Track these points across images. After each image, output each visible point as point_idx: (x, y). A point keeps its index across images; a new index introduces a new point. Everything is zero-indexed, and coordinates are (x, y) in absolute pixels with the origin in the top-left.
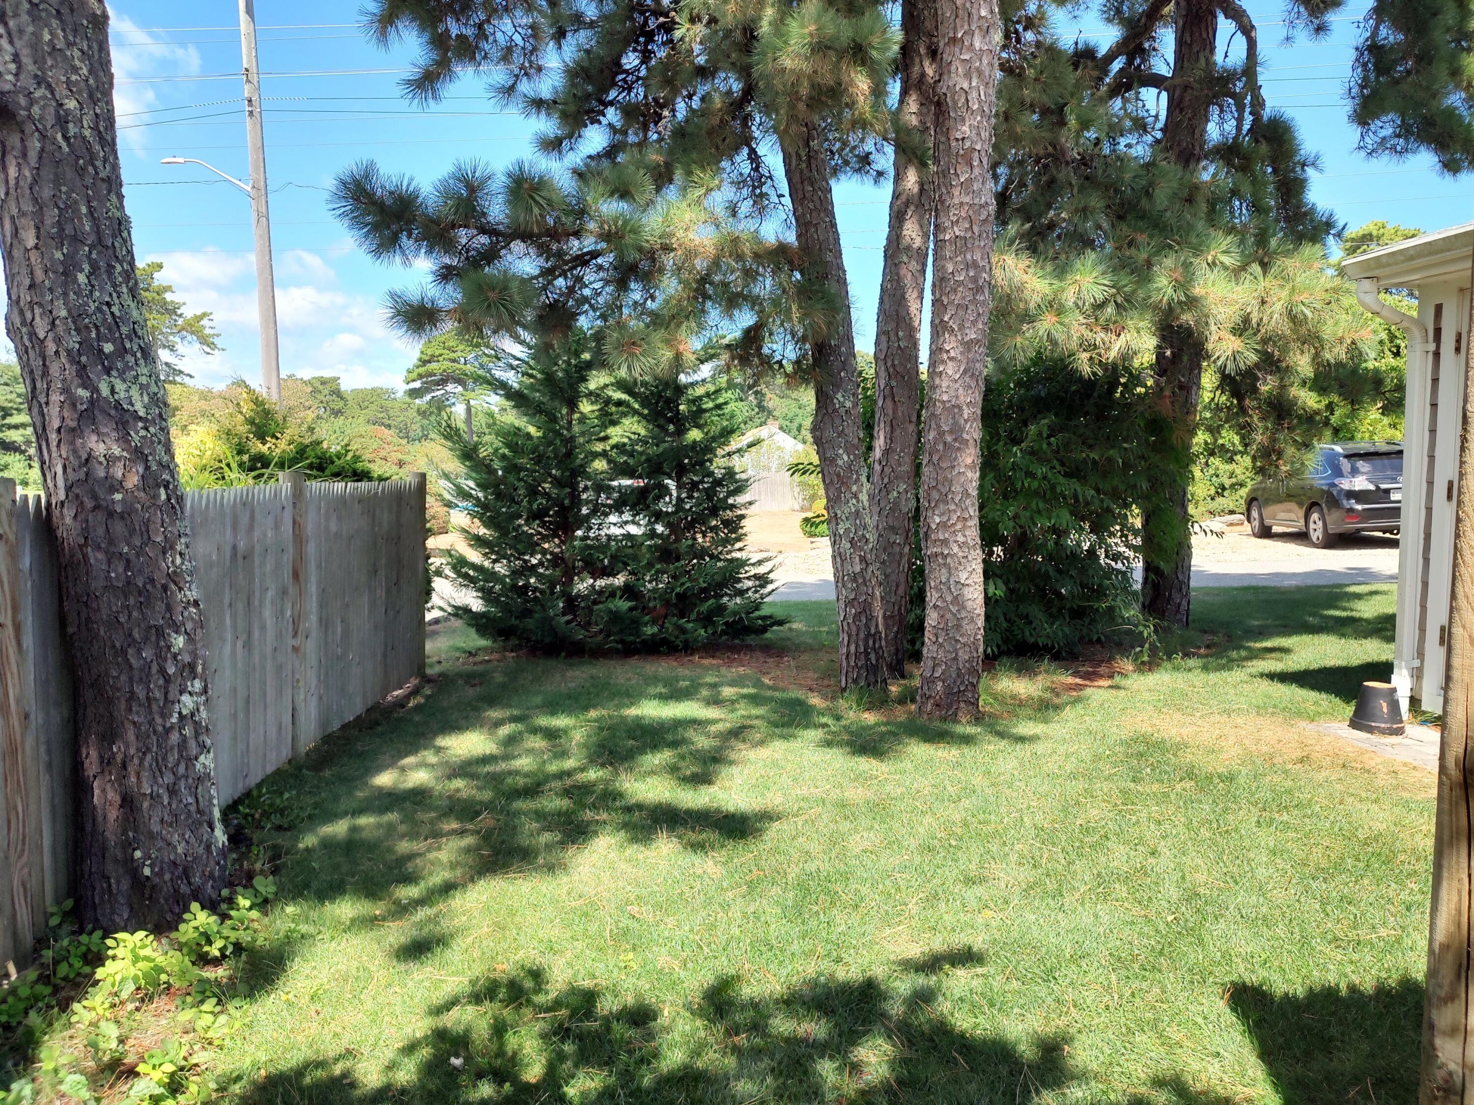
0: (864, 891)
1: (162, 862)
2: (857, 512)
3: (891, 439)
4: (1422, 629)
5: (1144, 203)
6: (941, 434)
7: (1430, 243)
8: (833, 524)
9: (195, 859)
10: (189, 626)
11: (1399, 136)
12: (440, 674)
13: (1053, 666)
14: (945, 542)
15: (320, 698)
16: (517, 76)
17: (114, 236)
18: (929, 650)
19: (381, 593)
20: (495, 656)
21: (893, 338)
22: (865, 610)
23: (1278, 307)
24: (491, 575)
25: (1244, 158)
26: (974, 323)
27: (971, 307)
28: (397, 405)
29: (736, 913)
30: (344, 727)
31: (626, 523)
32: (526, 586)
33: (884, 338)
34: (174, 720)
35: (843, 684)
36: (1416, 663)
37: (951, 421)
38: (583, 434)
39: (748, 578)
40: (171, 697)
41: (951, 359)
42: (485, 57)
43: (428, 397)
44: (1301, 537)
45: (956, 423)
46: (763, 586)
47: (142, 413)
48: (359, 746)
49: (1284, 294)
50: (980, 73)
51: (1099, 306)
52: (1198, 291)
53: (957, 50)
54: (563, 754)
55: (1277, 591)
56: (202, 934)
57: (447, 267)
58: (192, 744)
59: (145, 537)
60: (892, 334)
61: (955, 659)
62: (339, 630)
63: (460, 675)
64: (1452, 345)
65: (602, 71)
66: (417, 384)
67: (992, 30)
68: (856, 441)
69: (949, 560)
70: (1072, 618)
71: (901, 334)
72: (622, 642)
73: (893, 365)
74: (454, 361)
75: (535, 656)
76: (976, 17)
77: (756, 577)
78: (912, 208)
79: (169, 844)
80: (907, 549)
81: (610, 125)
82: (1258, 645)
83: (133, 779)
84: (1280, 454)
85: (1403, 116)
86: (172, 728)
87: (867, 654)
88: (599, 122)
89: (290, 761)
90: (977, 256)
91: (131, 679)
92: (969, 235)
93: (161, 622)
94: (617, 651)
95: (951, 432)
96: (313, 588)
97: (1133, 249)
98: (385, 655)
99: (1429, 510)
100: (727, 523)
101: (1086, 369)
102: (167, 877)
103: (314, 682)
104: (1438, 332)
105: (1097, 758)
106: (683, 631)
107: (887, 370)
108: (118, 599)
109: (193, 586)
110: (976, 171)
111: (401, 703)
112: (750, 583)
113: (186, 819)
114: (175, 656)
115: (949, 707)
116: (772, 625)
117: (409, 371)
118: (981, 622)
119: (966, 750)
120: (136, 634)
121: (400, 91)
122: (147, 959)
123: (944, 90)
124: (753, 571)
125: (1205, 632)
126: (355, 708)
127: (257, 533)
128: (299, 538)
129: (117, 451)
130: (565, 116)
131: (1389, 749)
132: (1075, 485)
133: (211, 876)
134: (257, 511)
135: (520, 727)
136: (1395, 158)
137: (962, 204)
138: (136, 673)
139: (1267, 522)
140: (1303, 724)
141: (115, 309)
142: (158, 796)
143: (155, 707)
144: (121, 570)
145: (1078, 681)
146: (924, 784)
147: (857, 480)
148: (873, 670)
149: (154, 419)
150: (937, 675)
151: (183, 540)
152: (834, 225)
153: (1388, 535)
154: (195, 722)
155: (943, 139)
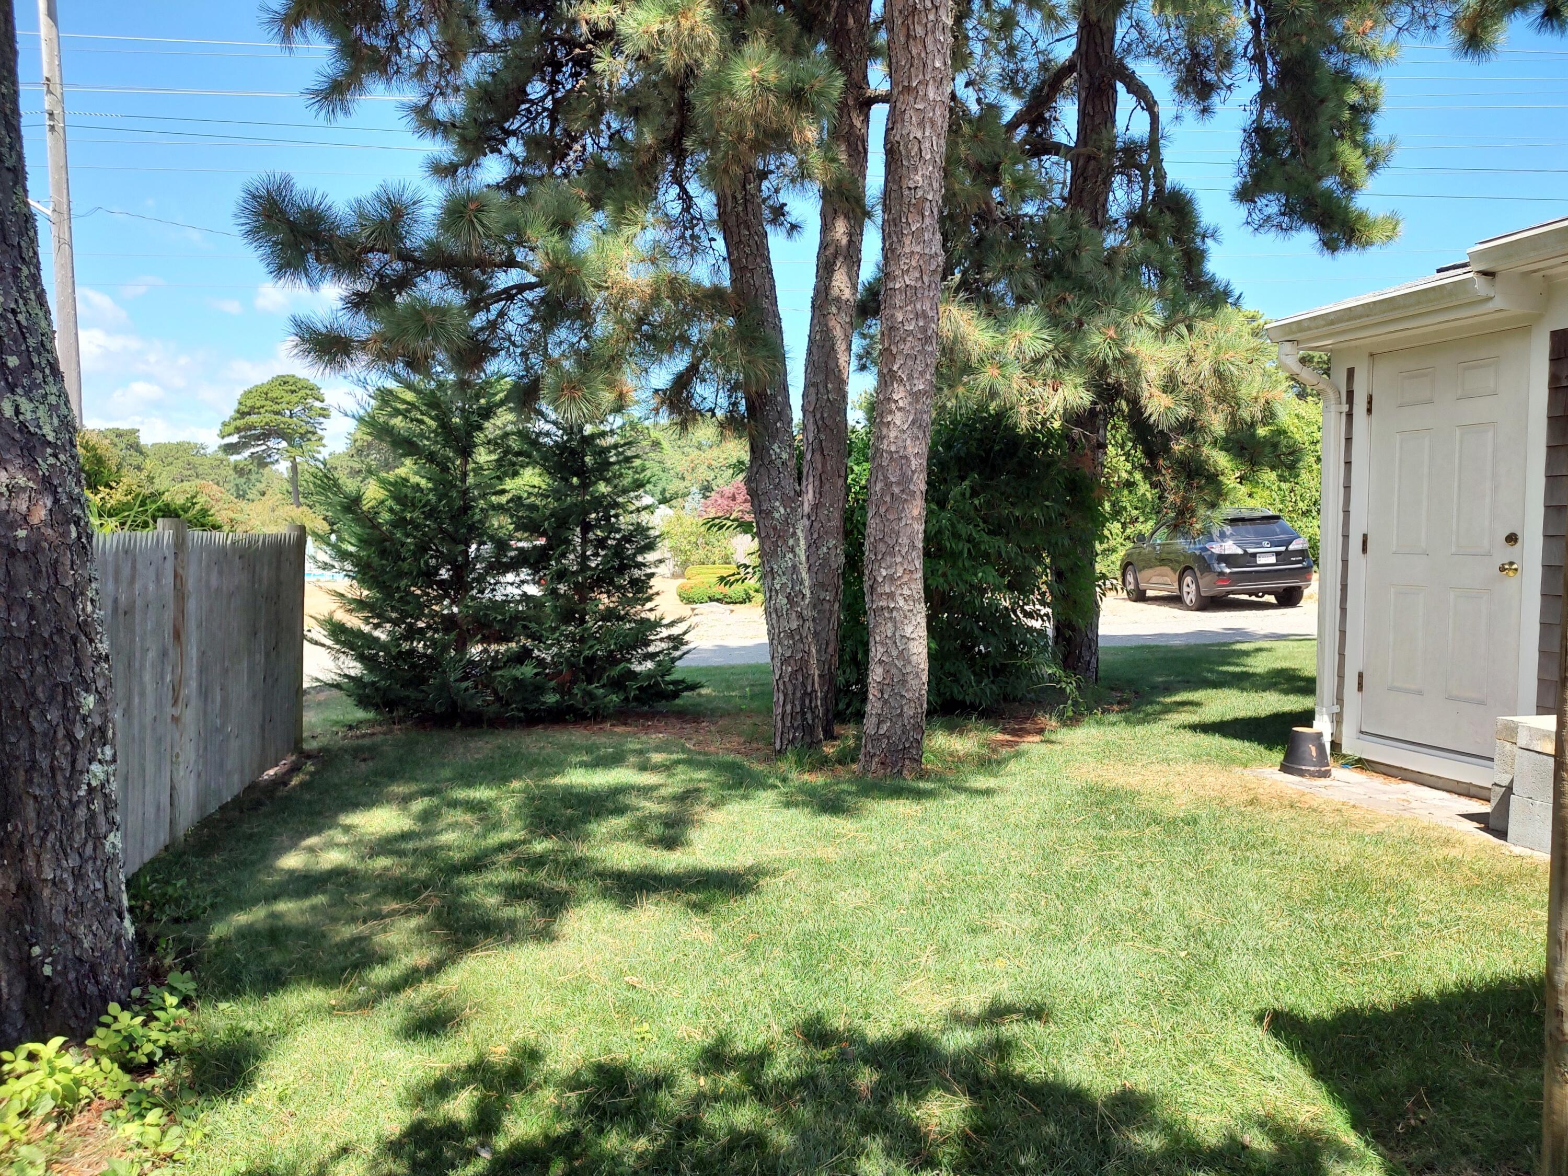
0: (873, 946)
1: (65, 958)
2: (794, 567)
3: (819, 493)
4: (1341, 677)
5: (1069, 263)
6: (888, 485)
7: (1350, 309)
8: (769, 579)
9: (103, 954)
10: (100, 684)
11: (1283, 214)
12: (320, 750)
13: (981, 724)
14: (891, 596)
15: (199, 775)
16: (432, 95)
17: (21, 235)
18: (873, 707)
19: (260, 658)
20: (378, 729)
21: (822, 390)
22: (802, 667)
23: (1205, 367)
24: (373, 641)
25: (1151, 227)
26: (922, 373)
27: (919, 358)
28: (207, 462)
29: (743, 977)
30: (222, 808)
31: (523, 582)
32: (412, 651)
33: (812, 390)
34: (82, 793)
35: (778, 746)
36: (1336, 709)
37: (898, 473)
38: (477, 486)
39: (662, 640)
40: (79, 767)
41: (900, 409)
42: (397, 72)
43: (247, 453)
44: (1175, 600)
45: (903, 474)
46: (676, 648)
47: (51, 438)
48: (245, 828)
49: (1210, 352)
50: (933, 123)
51: (1038, 361)
52: (1129, 349)
53: (911, 99)
54: (496, 826)
55: (1169, 649)
56: (125, 1038)
57: (357, 294)
58: (101, 820)
59: (53, 580)
60: (821, 387)
61: (901, 715)
62: (218, 698)
63: (344, 750)
64: (1364, 406)
65: (507, 97)
66: (234, 439)
67: (945, 82)
68: (792, 493)
69: (895, 614)
70: (995, 676)
71: (830, 386)
72: (524, 710)
73: (822, 418)
74: (277, 413)
75: (425, 728)
76: (930, 68)
77: (670, 638)
78: (841, 259)
79: (74, 938)
80: (837, 606)
81: (512, 157)
82: (1168, 700)
83: (32, 863)
84: (1193, 512)
85: (1287, 195)
86: (79, 802)
87: (803, 713)
88: (500, 153)
89: (166, 848)
90: (927, 306)
91: (32, 746)
92: (919, 284)
93: (70, 679)
94: (520, 721)
95: (898, 483)
96: (193, 652)
97: (1062, 307)
98: (263, 728)
99: (1345, 562)
100: (634, 582)
101: (1024, 424)
102: (72, 976)
103: (193, 757)
104: (1350, 394)
105: (1058, 808)
106: (591, 696)
107: (816, 422)
108: (18, 650)
109: (104, 639)
110: (928, 221)
111: (281, 781)
112: (664, 645)
113: (93, 908)
114: (84, 718)
115: (894, 765)
116: (683, 690)
117: (224, 424)
118: (925, 678)
119: (928, 804)
120: (41, 694)
121: (305, 100)
122: (66, 1070)
123: (898, 138)
124: (665, 633)
125: (1112, 689)
126: (231, 788)
127: (137, 586)
128: (180, 594)
129: (21, 480)
130: (464, 142)
131: (1323, 790)
132: (999, 542)
133: (121, 974)
134: (139, 560)
135: (436, 800)
136: (1281, 235)
137: (912, 253)
138: (39, 740)
139: (1142, 586)
140: (1238, 770)
141: (21, 317)
142: (62, 881)
143: (60, 778)
144: (23, 618)
145: (1008, 737)
146: (896, 840)
147: (794, 533)
148: (808, 730)
149: (63, 445)
150: (881, 732)
151: (94, 585)
152: (770, 271)
153: (1253, 598)
154: (105, 795)
155: (895, 187)
